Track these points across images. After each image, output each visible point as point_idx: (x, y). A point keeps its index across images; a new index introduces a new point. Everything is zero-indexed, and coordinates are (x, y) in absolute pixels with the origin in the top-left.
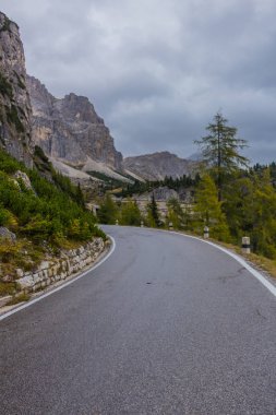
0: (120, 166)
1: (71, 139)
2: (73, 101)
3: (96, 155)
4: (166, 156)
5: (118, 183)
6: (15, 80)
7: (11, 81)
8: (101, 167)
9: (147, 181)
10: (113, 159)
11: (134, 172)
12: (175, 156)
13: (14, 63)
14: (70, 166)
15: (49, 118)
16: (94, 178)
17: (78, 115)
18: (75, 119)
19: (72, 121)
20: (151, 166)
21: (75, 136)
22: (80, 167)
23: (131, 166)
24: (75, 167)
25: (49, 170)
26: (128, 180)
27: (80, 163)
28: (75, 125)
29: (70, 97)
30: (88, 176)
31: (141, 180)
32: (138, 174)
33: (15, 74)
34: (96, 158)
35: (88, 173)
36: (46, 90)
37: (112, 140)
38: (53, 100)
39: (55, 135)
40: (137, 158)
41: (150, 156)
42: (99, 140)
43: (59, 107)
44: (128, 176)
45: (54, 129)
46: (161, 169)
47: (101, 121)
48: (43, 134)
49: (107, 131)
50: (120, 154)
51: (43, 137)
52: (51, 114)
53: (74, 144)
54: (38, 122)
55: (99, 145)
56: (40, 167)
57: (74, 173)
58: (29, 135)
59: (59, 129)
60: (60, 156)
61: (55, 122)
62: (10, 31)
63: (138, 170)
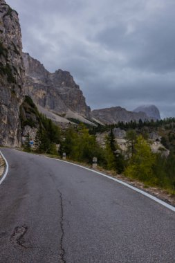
0: (89, 115)
1: (58, 98)
2: (60, 74)
3: (74, 108)
4: (119, 109)
5: (88, 126)
6: (12, 48)
7: (9, 48)
8: (77, 116)
9: (106, 125)
10: (84, 111)
11: (98, 119)
12: (124, 109)
13: (12, 37)
14: (57, 114)
15: (45, 85)
16: (71, 123)
17: (63, 83)
18: (61, 85)
19: (59, 87)
20: (109, 116)
21: (61, 96)
22: (63, 116)
23: (96, 116)
24: (60, 116)
25: (34, 113)
26: (94, 124)
27: (63, 113)
28: (61, 89)
29: (59, 72)
30: (68, 121)
31: (102, 124)
32: (100, 121)
33: (13, 44)
34: (74, 110)
35: (68, 119)
36: (43, 68)
37: (84, 99)
38: (48, 73)
39: (49, 95)
40: (100, 110)
41: (108, 109)
42: (76, 99)
43: (51, 78)
44: (94, 122)
45: (48, 92)
46: (115, 118)
47: (77, 87)
48: (41, 94)
49: (81, 92)
50: (89, 108)
51: (40, 96)
52: (46, 82)
53: (60, 101)
54: (38, 87)
55: (76, 102)
56: (28, 110)
57: (59, 119)
58: (20, 86)
59: (51, 91)
60: (51, 109)
61: (48, 87)
62: (11, 16)
63: (100, 118)
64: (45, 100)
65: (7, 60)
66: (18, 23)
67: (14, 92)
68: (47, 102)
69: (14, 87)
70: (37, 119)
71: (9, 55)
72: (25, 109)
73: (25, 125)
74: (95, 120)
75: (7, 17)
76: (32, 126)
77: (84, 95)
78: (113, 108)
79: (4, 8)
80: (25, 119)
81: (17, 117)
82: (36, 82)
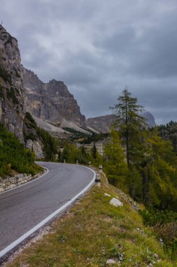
0: (84, 124)
1: (53, 107)
2: (54, 84)
3: (68, 117)
5: (82, 135)
6: (14, 72)
7: (12, 73)
8: (72, 125)
9: (101, 133)
10: (79, 120)
11: (93, 127)
13: (13, 62)
14: (52, 124)
15: (40, 95)
16: (67, 132)
17: (57, 93)
18: (55, 95)
19: (53, 97)
20: (104, 124)
21: (55, 106)
22: (58, 125)
23: (91, 125)
24: (55, 125)
25: (34, 127)
26: (89, 133)
27: (58, 123)
28: (56, 99)
29: (52, 82)
30: (64, 131)
31: (98, 133)
32: (95, 129)
33: (14, 69)
34: (68, 119)
35: (63, 129)
36: (37, 78)
37: (79, 108)
38: (42, 84)
39: (43, 105)
40: (95, 119)
41: (103, 117)
42: (70, 107)
43: (45, 88)
44: (89, 130)
45: (42, 102)
46: (110, 126)
47: (71, 96)
48: (35, 105)
49: (76, 102)
50: (84, 117)
51: (35, 107)
52: (41, 92)
53: (55, 111)
54: (32, 98)
55: (70, 111)
56: (29, 126)
57: (54, 129)
58: (21, 106)
59: (45, 101)
60: (46, 119)
61: (43, 97)
62: (12, 43)
63: (95, 126)
64: (40, 110)
65: (11, 85)
66: (17, 49)
67: (18, 112)
68: (42, 112)
69: (17, 107)
70: (37, 133)
71: (12, 80)
72: (27, 125)
73: (27, 139)
74: (90, 128)
75: (9, 45)
76: (34, 139)
77: (78, 104)
78: (107, 116)
79: (5, 36)
80: (27, 134)
81: (21, 133)
82: (31, 93)
